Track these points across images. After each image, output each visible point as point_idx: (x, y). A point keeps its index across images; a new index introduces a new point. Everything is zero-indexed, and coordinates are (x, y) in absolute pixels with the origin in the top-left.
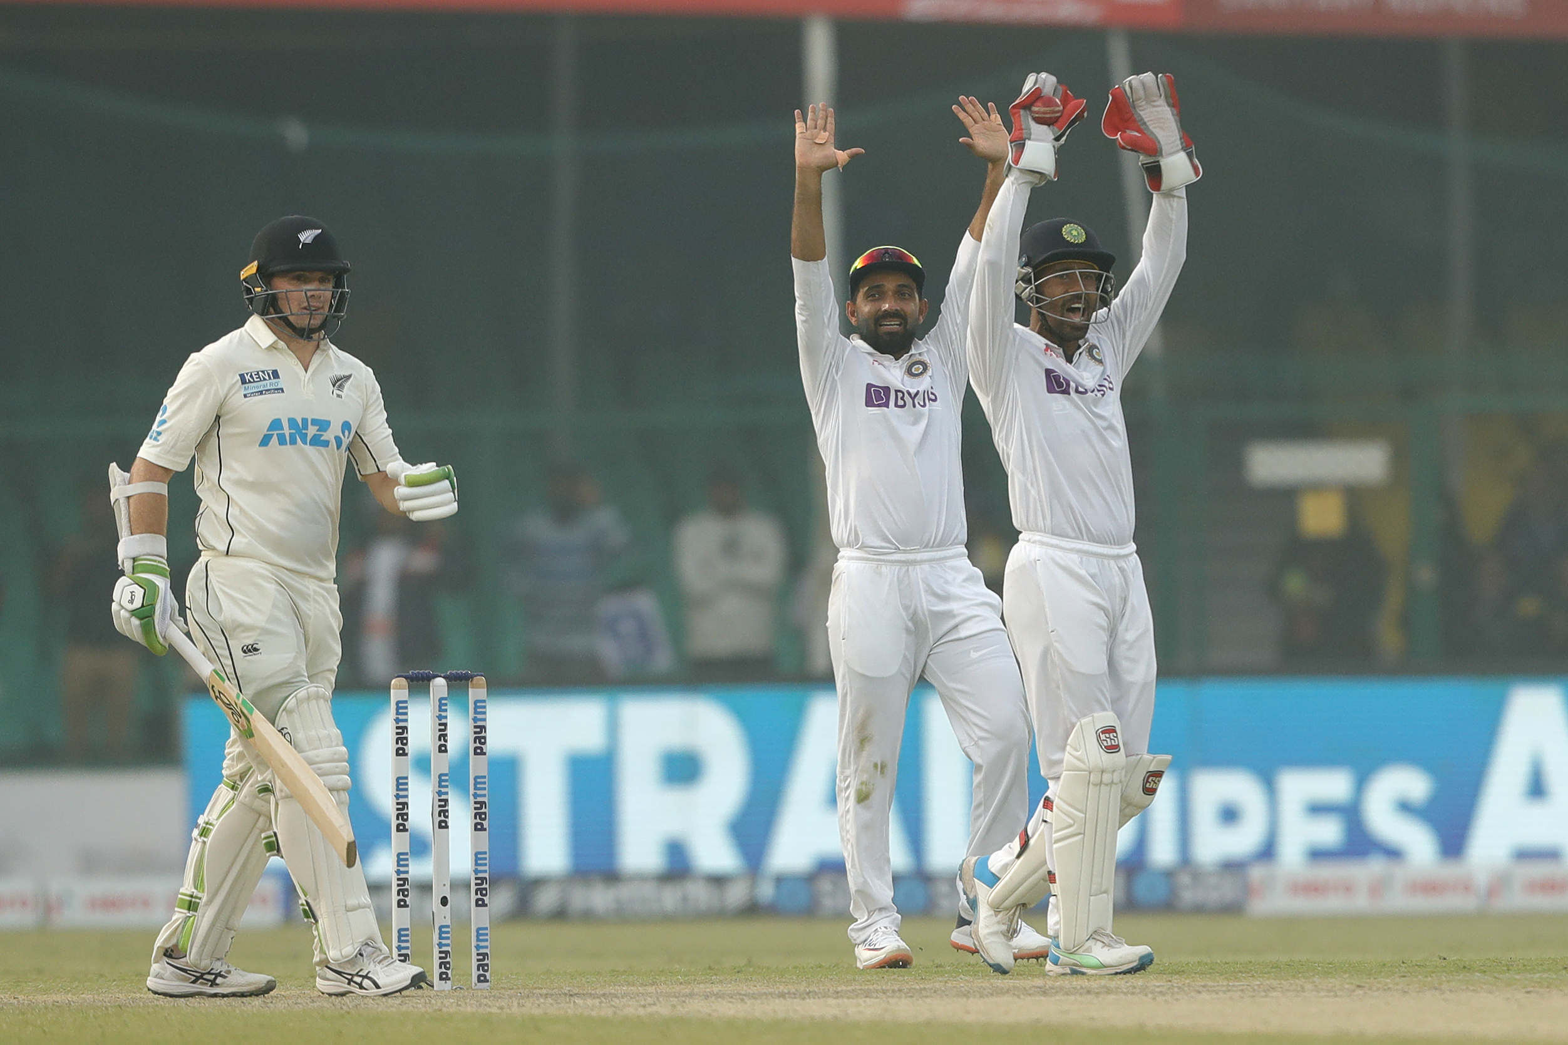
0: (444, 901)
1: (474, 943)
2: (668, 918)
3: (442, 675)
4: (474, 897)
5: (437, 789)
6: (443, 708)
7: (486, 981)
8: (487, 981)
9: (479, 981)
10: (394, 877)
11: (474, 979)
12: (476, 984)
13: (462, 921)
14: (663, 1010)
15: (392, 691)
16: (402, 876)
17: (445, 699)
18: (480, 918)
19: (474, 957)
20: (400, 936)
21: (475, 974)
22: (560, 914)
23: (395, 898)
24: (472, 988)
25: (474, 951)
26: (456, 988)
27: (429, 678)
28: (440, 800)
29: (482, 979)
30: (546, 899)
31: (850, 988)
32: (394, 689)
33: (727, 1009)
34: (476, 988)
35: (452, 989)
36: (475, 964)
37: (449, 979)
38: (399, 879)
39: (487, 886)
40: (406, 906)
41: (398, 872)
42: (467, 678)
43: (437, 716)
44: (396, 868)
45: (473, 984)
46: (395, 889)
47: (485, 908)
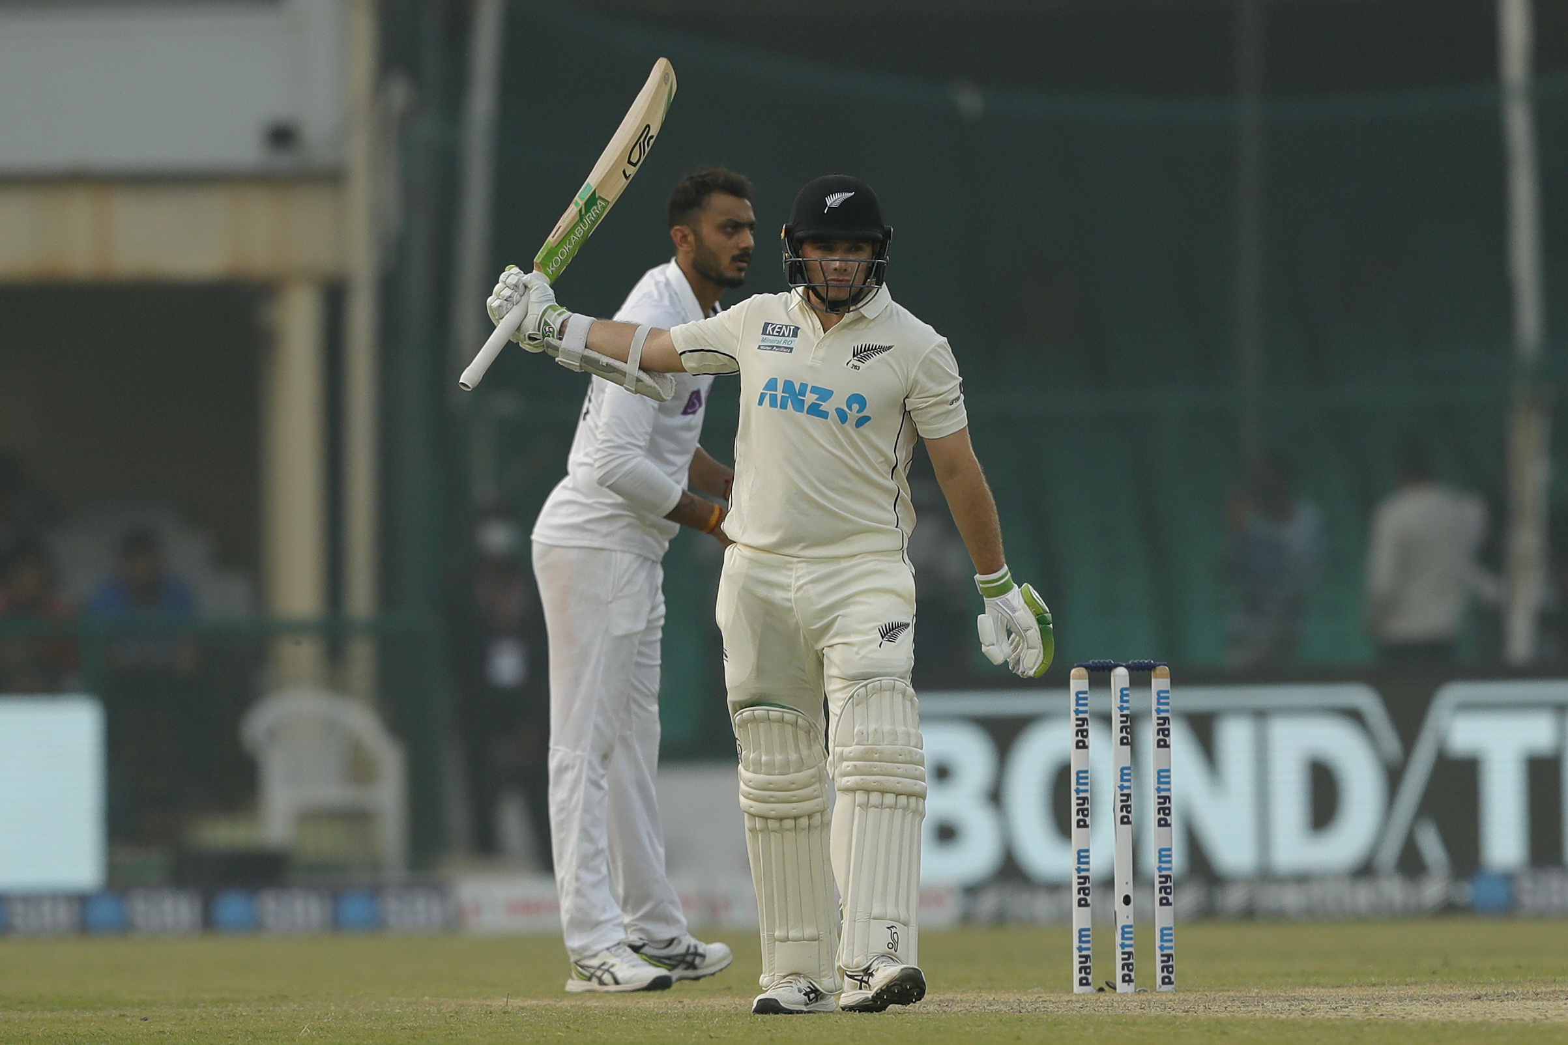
0: (1127, 900)
1: (1158, 943)
2: (1359, 918)
3: (1124, 664)
4: (1157, 896)
5: (1119, 783)
6: (1125, 698)
7: (1170, 983)
8: (1172, 983)
9: (1164, 983)
10: (1075, 875)
11: (1159, 981)
12: (1160, 987)
13: (1144, 920)
14: (1356, 1012)
15: (1072, 681)
16: (1083, 874)
17: (1126, 689)
18: (1163, 917)
19: (1158, 959)
20: (1081, 936)
21: (1159, 975)
22: (1249, 914)
23: (1075, 897)
24: (1155, 990)
25: (1158, 953)
26: (1140, 991)
27: (1110, 668)
28: (1122, 795)
29: (1166, 981)
30: (1234, 898)
31: (1548, 990)
32: (1073, 679)
33: (1421, 1012)
34: (1161, 990)
35: (1135, 991)
36: (1159, 965)
37: (1132, 981)
38: (1079, 878)
39: (1172, 884)
40: (1087, 905)
41: (1079, 870)
42: (1151, 668)
43: (1118, 708)
44: (1076, 866)
45: (1158, 987)
46: (1075, 887)
47: (1170, 907)
